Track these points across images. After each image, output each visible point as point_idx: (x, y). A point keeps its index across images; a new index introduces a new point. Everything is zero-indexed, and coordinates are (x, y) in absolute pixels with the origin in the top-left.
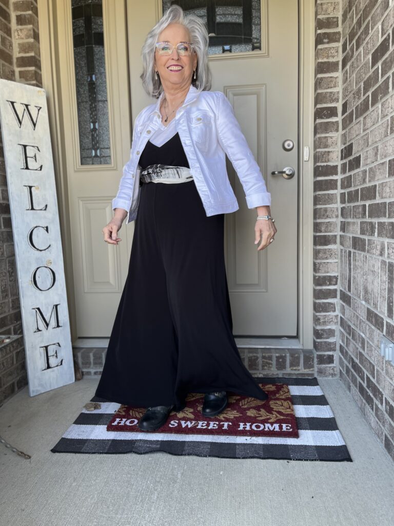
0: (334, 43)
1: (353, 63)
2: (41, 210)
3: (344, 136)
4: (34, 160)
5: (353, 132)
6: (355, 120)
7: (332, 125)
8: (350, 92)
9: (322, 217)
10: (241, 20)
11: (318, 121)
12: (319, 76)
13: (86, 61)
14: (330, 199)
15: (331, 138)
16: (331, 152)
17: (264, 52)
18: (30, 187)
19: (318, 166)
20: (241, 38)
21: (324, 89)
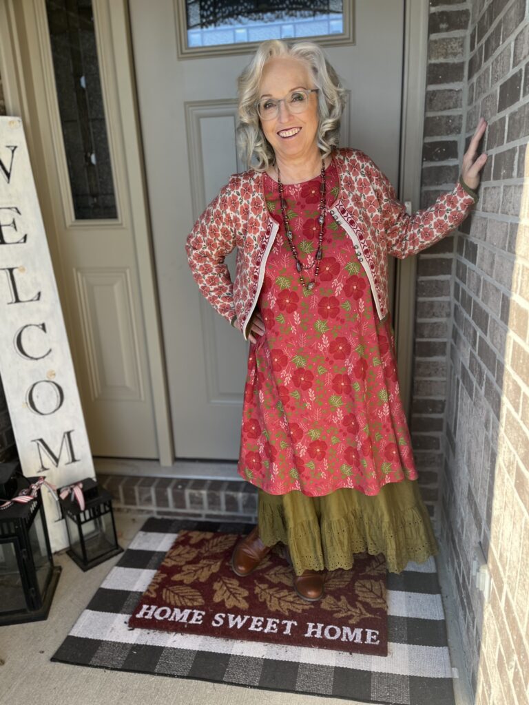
0: (457, 31)
7: (448, 171)
9: (425, 315)
11: (428, 164)
12: (432, 88)
13: (69, 56)
14: (439, 289)
17: (347, 36)
21: (438, 111)
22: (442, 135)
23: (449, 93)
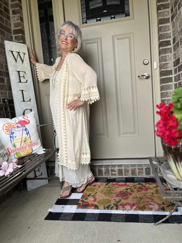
0: (166, 9)
1: (177, 17)
2: (28, 101)
3: (175, 54)
4: (23, 78)
5: (179, 51)
6: (180, 45)
7: (168, 49)
8: (177, 32)
9: (165, 96)
10: (119, 3)
11: (161, 48)
12: (160, 26)
13: (46, 30)
14: (169, 87)
15: (168, 56)
16: (168, 63)
17: (132, 17)
18: (22, 91)
19: (162, 71)
20: (120, 11)
21: (163, 32)
22: (165, 39)
23: (166, 27)
